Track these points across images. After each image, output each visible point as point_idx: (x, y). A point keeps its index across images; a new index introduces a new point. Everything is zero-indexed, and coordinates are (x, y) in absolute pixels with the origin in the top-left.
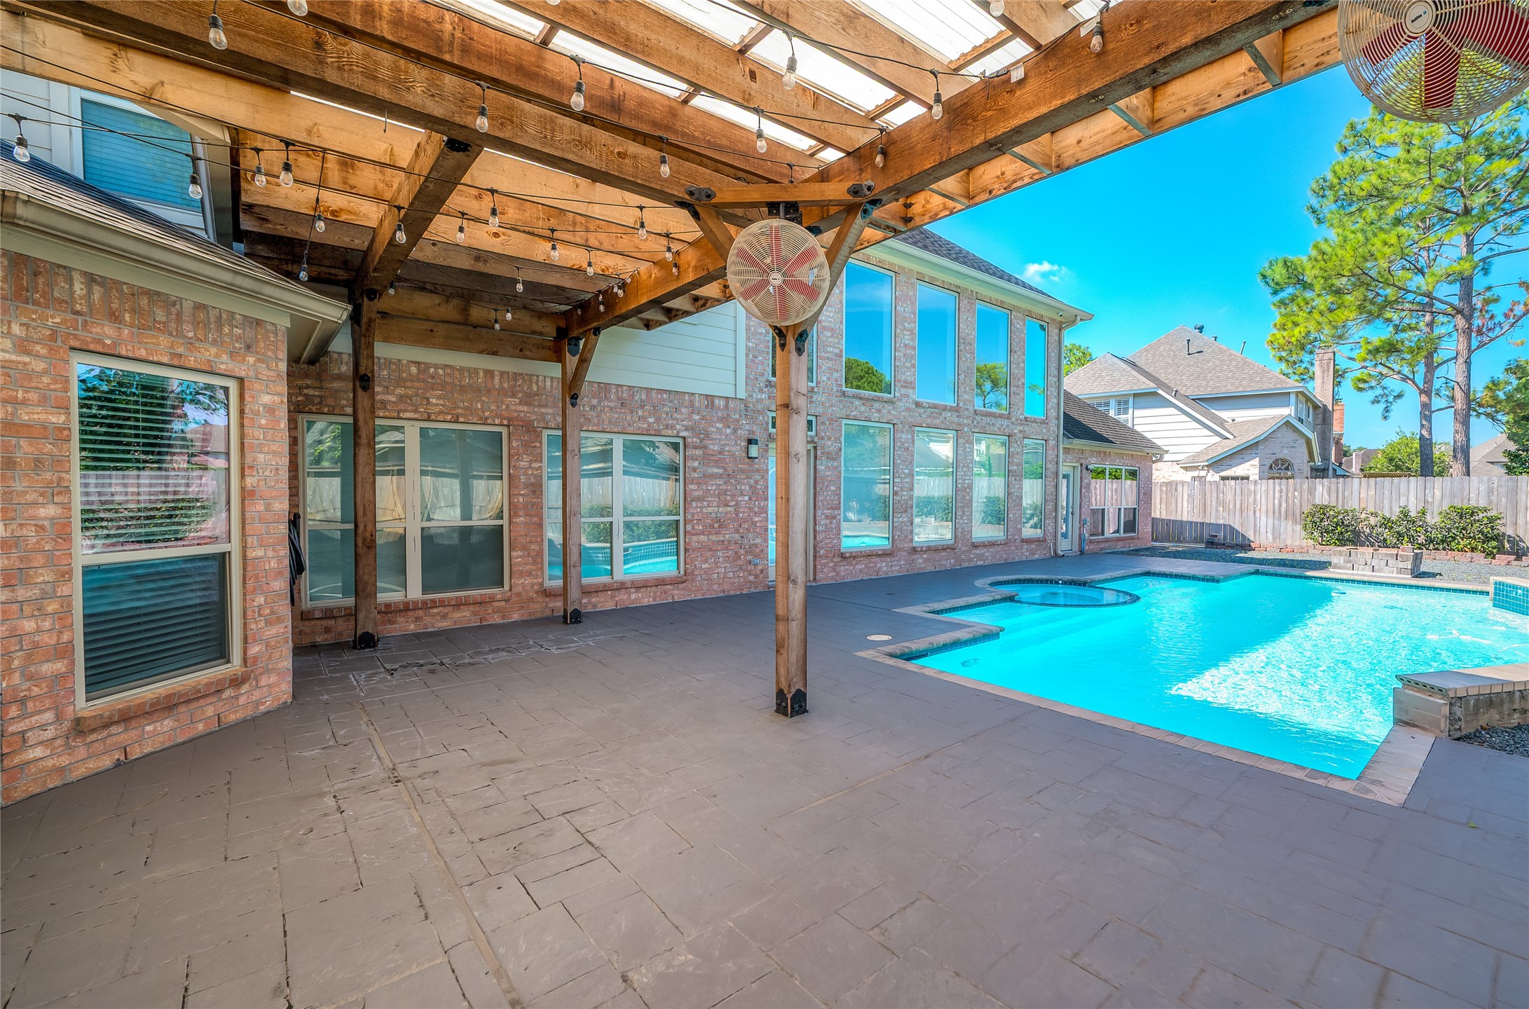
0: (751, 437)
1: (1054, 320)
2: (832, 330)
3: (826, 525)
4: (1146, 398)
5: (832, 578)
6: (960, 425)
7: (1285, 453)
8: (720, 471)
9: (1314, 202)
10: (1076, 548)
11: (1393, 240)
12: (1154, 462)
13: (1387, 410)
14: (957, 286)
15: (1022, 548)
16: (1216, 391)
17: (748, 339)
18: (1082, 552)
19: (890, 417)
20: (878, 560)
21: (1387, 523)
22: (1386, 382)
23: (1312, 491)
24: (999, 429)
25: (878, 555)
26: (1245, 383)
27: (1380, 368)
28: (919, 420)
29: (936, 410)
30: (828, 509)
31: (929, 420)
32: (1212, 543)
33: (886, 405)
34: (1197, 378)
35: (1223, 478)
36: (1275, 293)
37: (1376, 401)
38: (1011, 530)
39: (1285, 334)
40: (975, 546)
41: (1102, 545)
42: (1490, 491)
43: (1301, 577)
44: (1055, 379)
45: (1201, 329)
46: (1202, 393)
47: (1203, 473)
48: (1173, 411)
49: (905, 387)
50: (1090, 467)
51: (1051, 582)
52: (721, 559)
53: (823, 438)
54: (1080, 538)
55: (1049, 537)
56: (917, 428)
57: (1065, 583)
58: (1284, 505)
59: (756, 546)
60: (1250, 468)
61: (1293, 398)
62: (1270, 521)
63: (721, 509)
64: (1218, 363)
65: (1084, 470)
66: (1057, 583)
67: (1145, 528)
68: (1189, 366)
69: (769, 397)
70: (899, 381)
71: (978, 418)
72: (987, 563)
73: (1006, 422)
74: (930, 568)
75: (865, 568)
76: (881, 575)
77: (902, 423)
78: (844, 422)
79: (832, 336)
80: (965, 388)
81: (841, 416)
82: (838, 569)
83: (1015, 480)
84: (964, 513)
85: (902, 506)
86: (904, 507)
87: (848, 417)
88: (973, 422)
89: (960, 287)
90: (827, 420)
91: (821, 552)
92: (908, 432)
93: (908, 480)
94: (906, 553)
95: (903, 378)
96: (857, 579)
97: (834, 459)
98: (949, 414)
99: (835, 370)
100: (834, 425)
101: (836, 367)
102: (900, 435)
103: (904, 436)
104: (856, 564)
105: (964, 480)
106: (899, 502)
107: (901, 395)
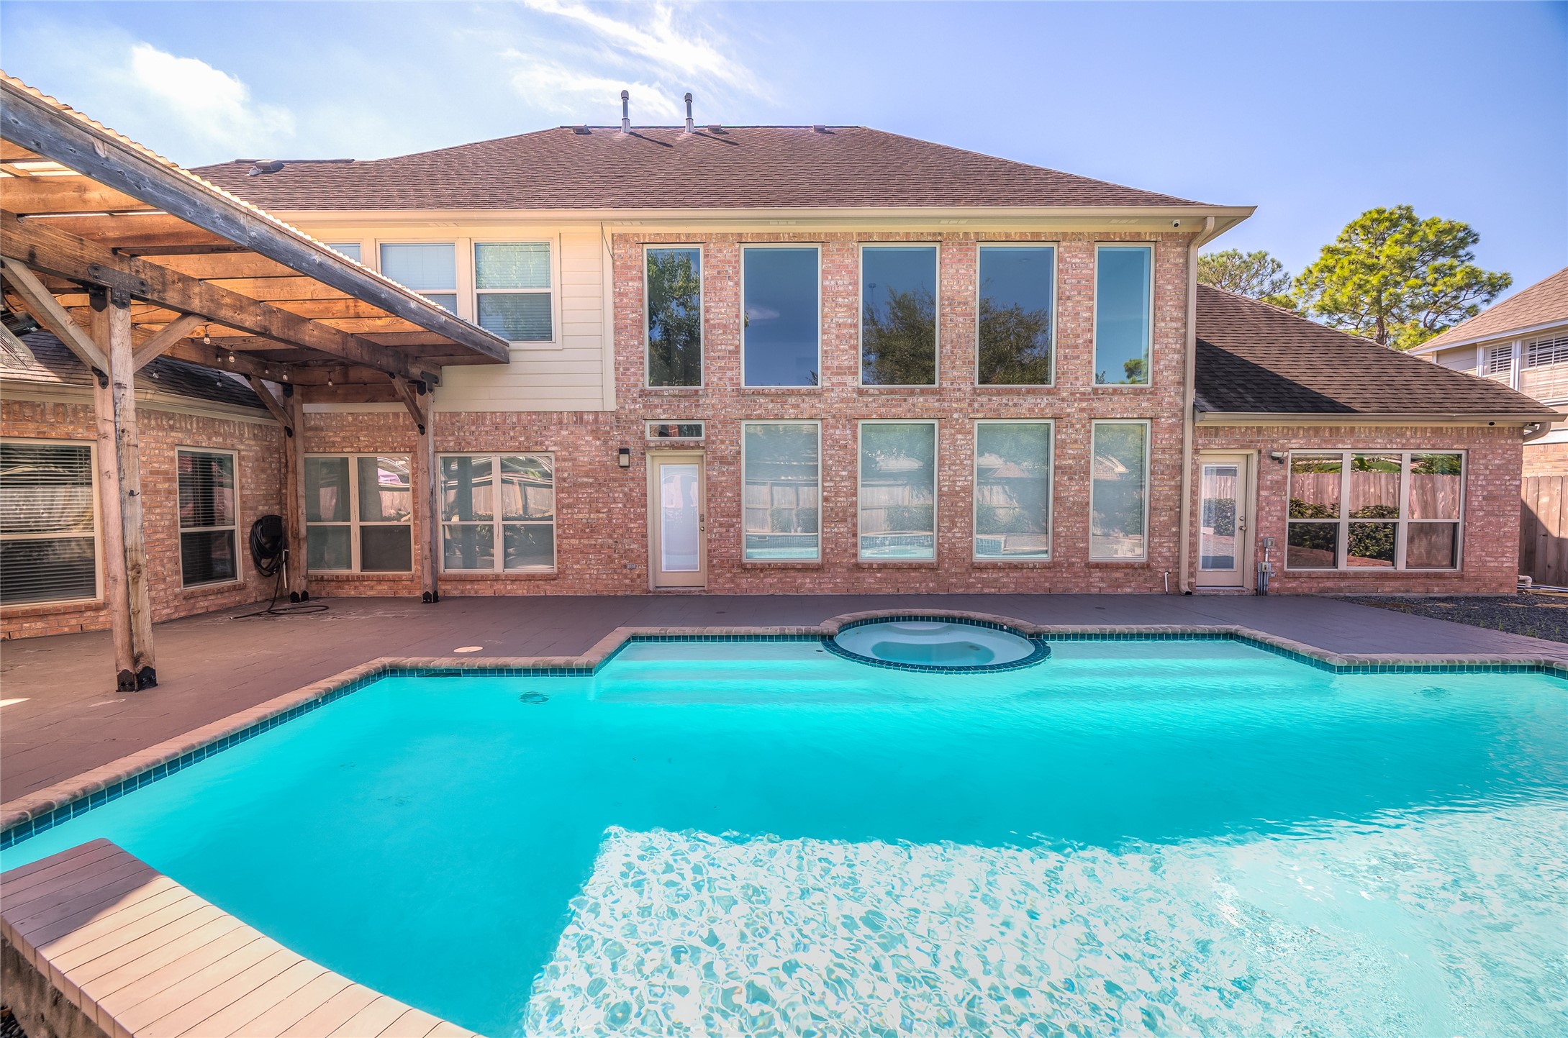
0: (624, 446)
1: (1169, 235)
2: (725, 326)
3: (721, 534)
5: (730, 589)
6: (944, 410)
8: (591, 480)
10: (1246, 583)
12: (1524, 437)
14: (934, 234)
17: (617, 353)
18: (1260, 593)
19: (814, 411)
20: (800, 575)
24: (1031, 410)
28: (864, 411)
29: (897, 397)
30: (723, 516)
31: (883, 410)
33: (807, 399)
38: (1062, 550)
40: (977, 568)
41: (1329, 584)
49: (838, 374)
50: (1278, 454)
52: (593, 562)
53: (713, 442)
54: (1256, 569)
55: (1160, 561)
56: (860, 423)
57: (1010, 630)
59: (632, 551)
63: (592, 516)
65: (1266, 460)
66: (1002, 629)
69: (644, 407)
70: (829, 368)
71: (984, 399)
72: (1004, 591)
74: (889, 590)
75: (778, 582)
76: (803, 592)
77: (834, 417)
78: (744, 423)
79: (725, 333)
80: (952, 362)
81: (738, 417)
82: (738, 581)
83: (1071, 479)
84: (954, 524)
85: (837, 514)
86: (841, 515)
87: (748, 418)
88: (970, 405)
89: (940, 234)
90: (720, 422)
91: (715, 561)
92: (844, 427)
93: (846, 484)
94: (844, 570)
95: (836, 363)
96: (765, 593)
97: (730, 464)
98: (921, 399)
99: (729, 369)
100: (729, 427)
101: (730, 366)
102: (832, 431)
103: (838, 432)
104: (765, 577)
105: (955, 481)
106: (832, 509)
107: (833, 384)
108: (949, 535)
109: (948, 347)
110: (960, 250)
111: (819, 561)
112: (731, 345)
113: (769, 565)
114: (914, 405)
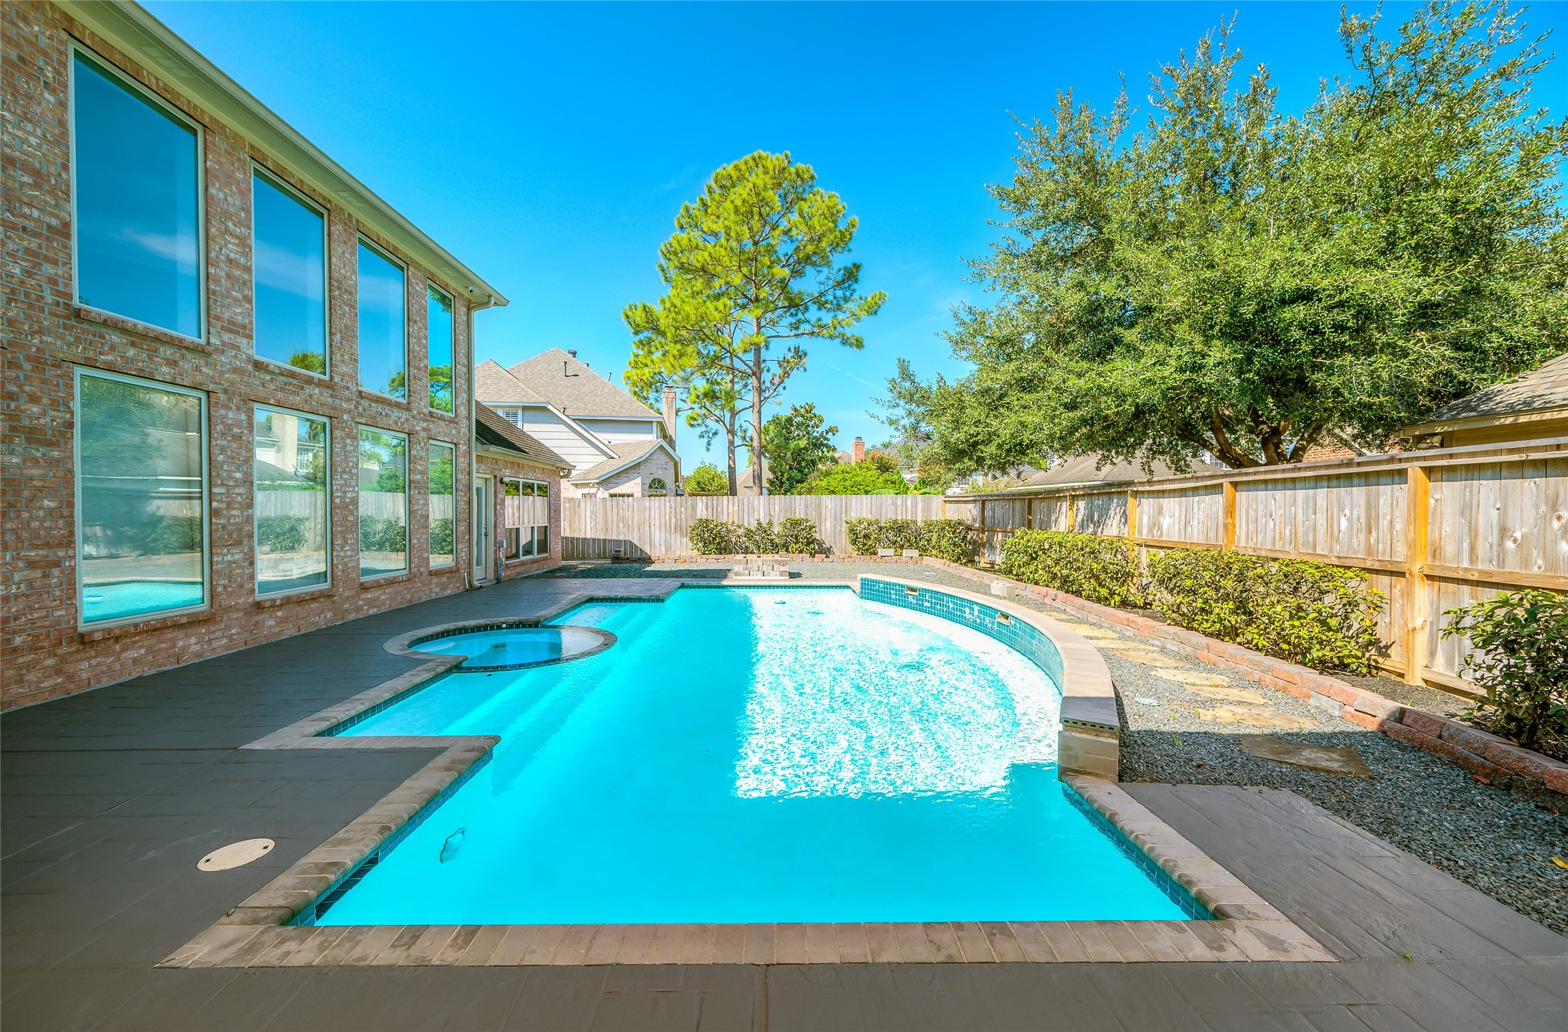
1: (462, 295)
2: (36, 173)
3: (30, 584)
4: (538, 411)
5: (53, 689)
7: (659, 474)
9: (663, 261)
11: (721, 308)
12: (562, 477)
13: (709, 444)
14: (325, 198)
15: (430, 583)
16: (593, 414)
18: (498, 580)
19: (199, 378)
20: (180, 634)
21: (749, 534)
22: (708, 422)
23: (694, 508)
24: (396, 422)
25: (177, 626)
26: (617, 408)
27: (704, 411)
28: (261, 392)
29: (295, 382)
30: (37, 547)
32: (618, 558)
33: (189, 355)
34: (576, 399)
35: (611, 496)
36: (636, 333)
37: (701, 436)
38: (415, 561)
39: (638, 372)
40: (364, 588)
41: (519, 570)
42: (807, 506)
43: (718, 587)
44: (465, 370)
45: (574, 354)
46: (582, 414)
47: (593, 490)
48: (562, 427)
49: (230, 331)
50: (506, 480)
51: (492, 627)
54: (496, 564)
55: (463, 566)
56: (258, 406)
57: (510, 626)
58: (673, 520)
60: (634, 486)
61: (655, 425)
62: (663, 535)
64: (593, 388)
65: (499, 484)
66: (499, 627)
67: (556, 548)
68: (567, 387)
70: (217, 318)
71: (365, 403)
72: (383, 609)
73: (404, 415)
74: (289, 632)
75: (147, 653)
76: (187, 660)
77: (225, 392)
78: (79, 371)
79: (37, 186)
80: (342, 355)
81: (71, 358)
82: (70, 668)
83: (419, 493)
84: (345, 540)
85: (230, 535)
86: (235, 535)
87: (90, 364)
88: (356, 408)
89: (330, 202)
90: (28, 358)
91: (18, 640)
92: (238, 409)
93: (241, 490)
94: (241, 614)
95: (227, 315)
96: (126, 678)
97: (50, 444)
98: (317, 391)
99: (47, 259)
100: (50, 373)
101: (50, 254)
102: (223, 412)
103: (231, 415)
104: (123, 650)
105: (345, 492)
106: (224, 527)
107: (223, 344)
108: (342, 554)
109: (338, 336)
110: (345, 230)
111: (205, 607)
112: (51, 214)
113: (136, 626)
114: (310, 396)
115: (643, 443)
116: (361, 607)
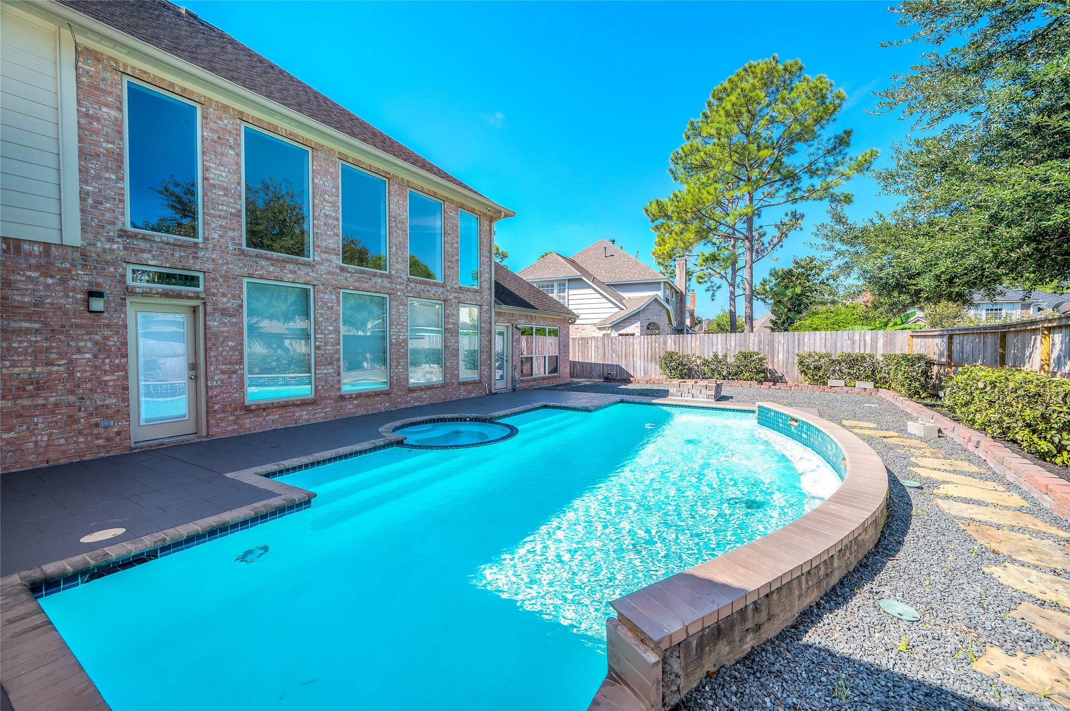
0: (95, 289)
1: (485, 214)
2: (225, 189)
3: (222, 381)
4: (575, 282)
5: (233, 431)
6: (393, 289)
7: (655, 319)
8: (37, 326)
9: (672, 166)
10: (510, 387)
11: (712, 191)
12: (570, 324)
13: (713, 295)
14: (386, 172)
15: (459, 389)
16: (620, 280)
17: (83, 181)
18: (514, 390)
19: (308, 279)
20: (298, 409)
21: (706, 363)
22: (713, 279)
23: (665, 343)
24: (434, 295)
25: (298, 405)
26: (636, 275)
27: (710, 270)
28: (344, 283)
29: (366, 276)
30: (225, 364)
31: (357, 284)
32: (608, 378)
33: (302, 268)
34: (610, 271)
35: (620, 335)
36: (653, 221)
37: (708, 290)
38: (449, 376)
39: (661, 248)
40: (412, 390)
41: (531, 383)
42: (760, 342)
43: (648, 404)
44: (487, 259)
45: (613, 241)
46: (613, 281)
47: (609, 332)
48: (590, 291)
49: (326, 252)
50: (518, 326)
51: (461, 420)
52: (40, 426)
53: (214, 295)
54: (512, 379)
55: (484, 379)
56: (342, 291)
57: (471, 420)
58: (650, 352)
59: (108, 407)
60: (635, 328)
61: (662, 285)
62: (642, 363)
63: (38, 369)
64: (622, 263)
65: (515, 329)
66: (465, 420)
67: (565, 370)
68: (606, 264)
69: (125, 248)
70: (318, 247)
71: (413, 285)
72: (424, 403)
73: (440, 290)
74: (361, 412)
75: (279, 418)
76: (301, 423)
77: (323, 284)
78: (245, 281)
79: (226, 195)
80: (397, 259)
81: (241, 274)
82: (241, 422)
83: (451, 336)
84: (399, 363)
85: (326, 359)
86: (329, 359)
87: (250, 276)
88: (406, 288)
89: (389, 174)
90: (221, 276)
91: (216, 407)
92: (331, 293)
93: (333, 336)
94: (332, 401)
95: (324, 244)
96: (268, 429)
97: (232, 316)
98: (380, 280)
99: (230, 229)
100: (231, 282)
101: (232, 226)
102: (322, 295)
103: (326, 296)
104: (267, 415)
105: (399, 336)
106: (322, 355)
107: (322, 260)
108: (396, 371)
109: (394, 248)
110: (399, 188)
111: (312, 396)
112: (232, 207)
113: (273, 404)
114: (375, 283)
115: (643, 297)
116: (409, 401)
